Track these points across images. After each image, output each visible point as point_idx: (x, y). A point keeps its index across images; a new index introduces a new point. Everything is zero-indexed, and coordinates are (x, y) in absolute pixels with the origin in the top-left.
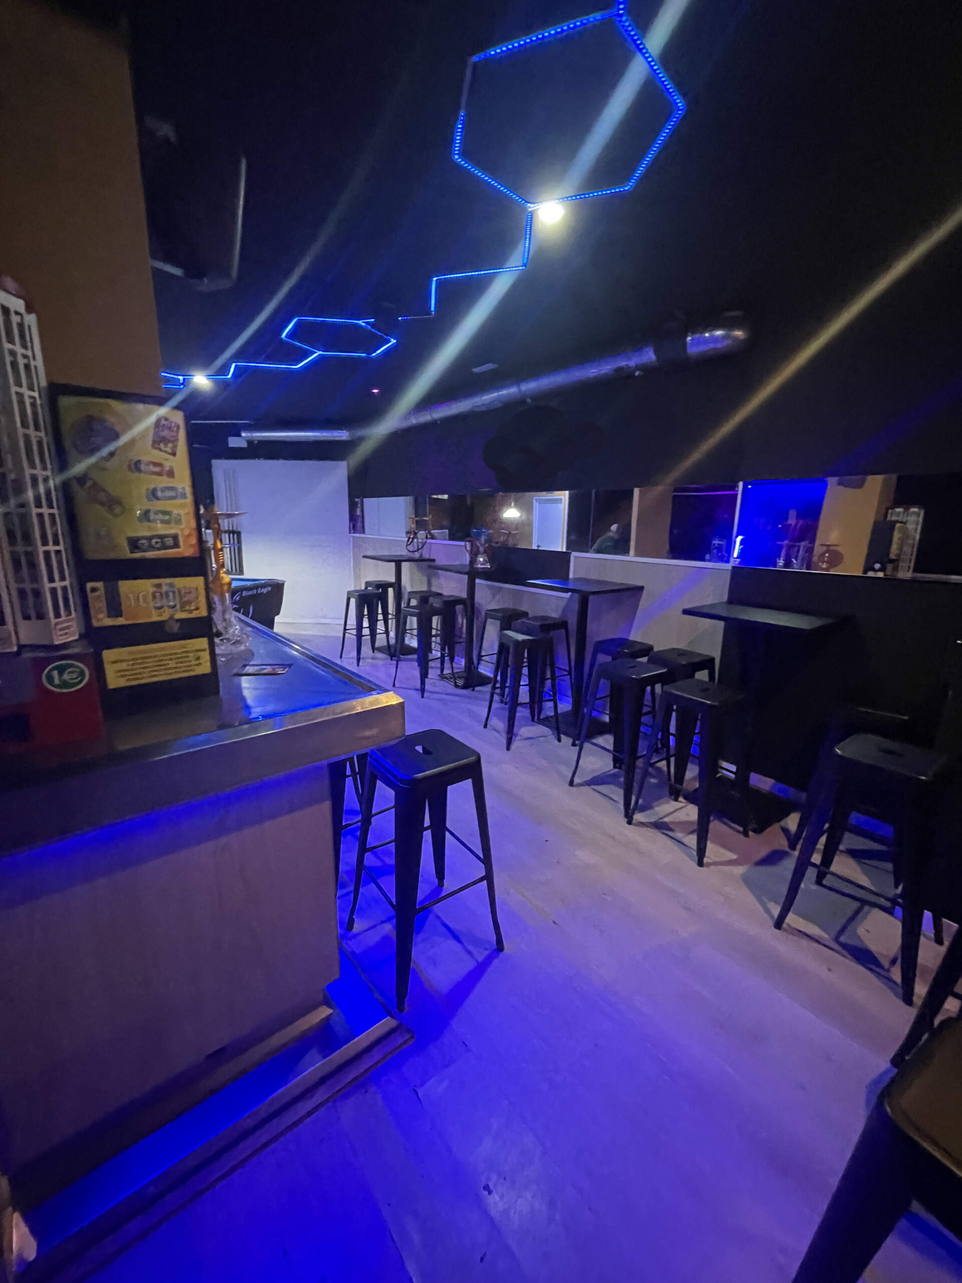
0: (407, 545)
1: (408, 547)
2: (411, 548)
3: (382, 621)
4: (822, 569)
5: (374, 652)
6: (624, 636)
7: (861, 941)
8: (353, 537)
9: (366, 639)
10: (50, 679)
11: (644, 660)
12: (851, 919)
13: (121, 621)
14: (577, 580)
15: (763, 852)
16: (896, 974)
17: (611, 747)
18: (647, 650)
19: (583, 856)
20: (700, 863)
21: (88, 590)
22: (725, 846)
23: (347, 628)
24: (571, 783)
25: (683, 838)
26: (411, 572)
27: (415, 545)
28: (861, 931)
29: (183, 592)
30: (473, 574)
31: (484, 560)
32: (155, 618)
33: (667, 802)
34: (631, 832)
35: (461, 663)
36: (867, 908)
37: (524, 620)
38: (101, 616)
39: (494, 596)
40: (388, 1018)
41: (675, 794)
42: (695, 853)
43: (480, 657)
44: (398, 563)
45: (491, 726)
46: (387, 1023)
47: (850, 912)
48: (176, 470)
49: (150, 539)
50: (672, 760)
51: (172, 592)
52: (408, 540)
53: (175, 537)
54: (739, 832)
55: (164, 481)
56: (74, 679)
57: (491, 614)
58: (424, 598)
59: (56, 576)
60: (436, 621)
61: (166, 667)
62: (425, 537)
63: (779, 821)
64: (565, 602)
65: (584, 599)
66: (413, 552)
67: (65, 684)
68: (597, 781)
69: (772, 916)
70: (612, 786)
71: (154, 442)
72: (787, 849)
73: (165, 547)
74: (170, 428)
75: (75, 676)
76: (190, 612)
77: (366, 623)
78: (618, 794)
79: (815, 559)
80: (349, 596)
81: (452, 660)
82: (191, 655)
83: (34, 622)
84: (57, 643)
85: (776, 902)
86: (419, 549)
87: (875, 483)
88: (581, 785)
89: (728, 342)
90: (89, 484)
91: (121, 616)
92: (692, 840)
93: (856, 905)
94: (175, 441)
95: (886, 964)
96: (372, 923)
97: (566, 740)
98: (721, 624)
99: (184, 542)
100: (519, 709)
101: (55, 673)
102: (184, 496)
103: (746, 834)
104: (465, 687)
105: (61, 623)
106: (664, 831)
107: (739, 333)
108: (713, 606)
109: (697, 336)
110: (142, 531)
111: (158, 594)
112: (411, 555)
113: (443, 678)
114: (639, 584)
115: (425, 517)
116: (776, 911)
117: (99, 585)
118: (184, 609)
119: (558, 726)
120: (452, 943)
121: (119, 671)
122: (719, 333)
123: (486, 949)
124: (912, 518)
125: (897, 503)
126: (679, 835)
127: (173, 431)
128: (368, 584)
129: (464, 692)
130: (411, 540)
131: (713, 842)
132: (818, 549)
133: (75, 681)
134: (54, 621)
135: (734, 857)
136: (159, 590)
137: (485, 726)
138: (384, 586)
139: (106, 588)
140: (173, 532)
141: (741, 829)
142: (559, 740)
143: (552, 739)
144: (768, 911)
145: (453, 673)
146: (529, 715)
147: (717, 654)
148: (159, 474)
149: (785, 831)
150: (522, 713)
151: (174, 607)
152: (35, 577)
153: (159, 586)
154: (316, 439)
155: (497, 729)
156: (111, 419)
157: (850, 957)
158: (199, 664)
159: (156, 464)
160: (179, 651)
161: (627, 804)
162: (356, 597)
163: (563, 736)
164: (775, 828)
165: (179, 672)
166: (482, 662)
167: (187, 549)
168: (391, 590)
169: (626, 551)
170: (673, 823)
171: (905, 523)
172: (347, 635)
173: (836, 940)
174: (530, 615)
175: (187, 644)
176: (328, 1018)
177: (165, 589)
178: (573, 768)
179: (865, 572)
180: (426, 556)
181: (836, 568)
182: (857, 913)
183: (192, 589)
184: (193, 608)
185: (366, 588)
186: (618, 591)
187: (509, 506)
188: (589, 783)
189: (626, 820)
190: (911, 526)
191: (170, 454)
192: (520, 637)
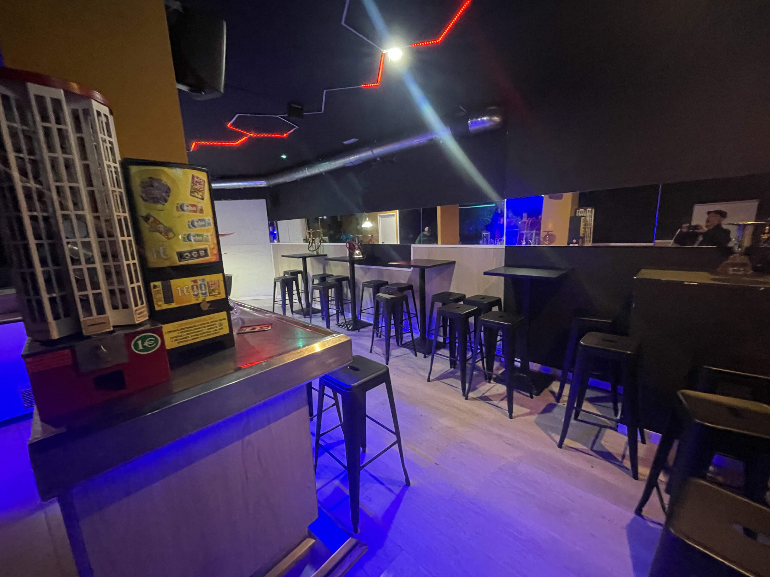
0: (309, 247)
1: (310, 248)
2: (311, 249)
3: (297, 295)
4: (546, 244)
5: (293, 314)
6: (447, 291)
7: (604, 448)
8: (272, 245)
9: (288, 307)
10: (136, 345)
11: (462, 303)
12: (597, 437)
13: (173, 305)
14: (415, 260)
15: (543, 406)
16: (627, 463)
17: (448, 355)
18: (462, 298)
19: (445, 422)
20: (511, 417)
21: (152, 287)
22: (522, 406)
23: (275, 300)
24: (429, 380)
25: (498, 404)
26: (312, 264)
27: (314, 247)
28: (603, 442)
29: (210, 283)
30: (353, 262)
31: (359, 253)
32: (194, 301)
33: (484, 385)
34: (468, 404)
35: (349, 316)
36: (603, 429)
37: (387, 286)
38: (160, 303)
39: (366, 273)
40: (350, 538)
41: (488, 378)
42: (507, 412)
43: (361, 311)
44: (304, 259)
45: (374, 351)
46: (349, 542)
47: (595, 432)
48: (204, 209)
49: (190, 252)
50: (485, 360)
51: (204, 284)
52: (309, 244)
53: (205, 250)
54: (527, 396)
55: (198, 216)
56: (151, 345)
57: (366, 285)
58: (323, 278)
59: (135, 280)
60: (331, 292)
61: (202, 332)
62: (319, 242)
63: (547, 387)
64: (410, 274)
65: (422, 271)
66: (313, 251)
67: (145, 349)
68: (443, 377)
69: (555, 441)
70: (451, 379)
71: (191, 192)
72: (555, 403)
73: (199, 256)
74: (199, 183)
75: (152, 342)
76: (215, 295)
77: (287, 297)
78: (458, 383)
79: (542, 239)
80: (276, 280)
81: (343, 314)
82: (217, 323)
83: (121, 311)
84: (137, 322)
85: (558, 434)
86: (316, 249)
87: (568, 197)
88: (433, 380)
89: (491, 123)
90: (151, 219)
91: (173, 302)
92: (504, 404)
93: (597, 428)
94: (202, 191)
95: (620, 459)
96: (327, 481)
97: (420, 355)
98: (502, 278)
99: (211, 253)
100: (391, 340)
101: (140, 342)
102: (209, 224)
103: (532, 397)
104: (353, 330)
105: (139, 309)
106: (487, 402)
107: (496, 119)
108: (497, 269)
109: (474, 120)
110: (185, 247)
111: (195, 287)
112: (311, 253)
113: (339, 326)
114: (453, 260)
115: (318, 230)
116: (558, 438)
117: (158, 283)
118: (211, 295)
119: (414, 347)
120: (378, 485)
121: (173, 338)
122: (485, 118)
123: (400, 486)
124: (588, 214)
125: (580, 207)
126: (495, 403)
127: (202, 185)
128: (285, 273)
129: (354, 333)
130: (311, 244)
131: (517, 404)
132: (543, 234)
133: (153, 346)
134: (134, 308)
135: (528, 410)
136: (196, 284)
137: (371, 352)
138: (295, 274)
139: (163, 285)
140: (203, 247)
141: (528, 395)
142: (416, 355)
143: (412, 355)
144: (552, 439)
145: (346, 322)
146: (396, 343)
147: (502, 296)
148: (195, 211)
149: (552, 393)
150: (393, 341)
151: (206, 293)
152: (121, 281)
153: (195, 281)
154: (244, 186)
155: (377, 352)
156: (165, 180)
157: (601, 458)
158: (222, 328)
159: (193, 206)
160: (209, 321)
161: (464, 389)
162: (280, 281)
163: (418, 353)
164: (546, 391)
165: (210, 335)
166: (362, 314)
167: (211, 258)
168: (300, 276)
169: (436, 242)
170: (490, 396)
171: (586, 217)
172: (275, 305)
173: (592, 449)
174: (389, 283)
175: (214, 316)
176: (314, 544)
177: (199, 282)
178: (429, 371)
179: (569, 244)
180: (320, 252)
181: (553, 244)
182: (599, 432)
183: (215, 282)
184: (217, 293)
185: (284, 275)
186: (440, 265)
187: (365, 220)
188: (438, 379)
189: (464, 397)
190: (588, 218)
191: (200, 199)
192: (388, 296)
